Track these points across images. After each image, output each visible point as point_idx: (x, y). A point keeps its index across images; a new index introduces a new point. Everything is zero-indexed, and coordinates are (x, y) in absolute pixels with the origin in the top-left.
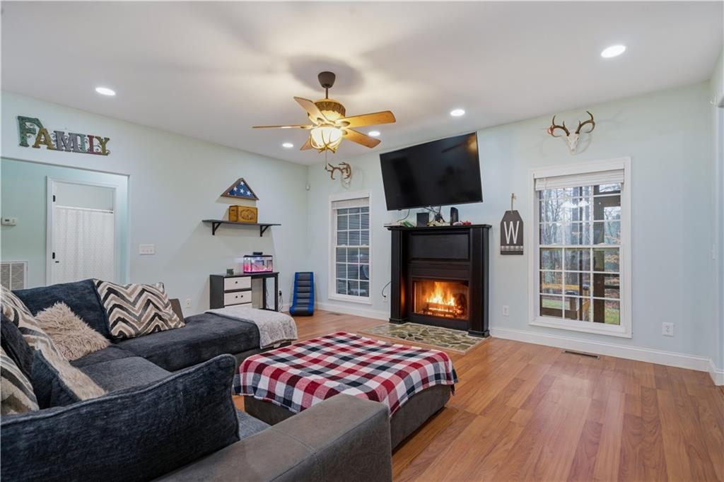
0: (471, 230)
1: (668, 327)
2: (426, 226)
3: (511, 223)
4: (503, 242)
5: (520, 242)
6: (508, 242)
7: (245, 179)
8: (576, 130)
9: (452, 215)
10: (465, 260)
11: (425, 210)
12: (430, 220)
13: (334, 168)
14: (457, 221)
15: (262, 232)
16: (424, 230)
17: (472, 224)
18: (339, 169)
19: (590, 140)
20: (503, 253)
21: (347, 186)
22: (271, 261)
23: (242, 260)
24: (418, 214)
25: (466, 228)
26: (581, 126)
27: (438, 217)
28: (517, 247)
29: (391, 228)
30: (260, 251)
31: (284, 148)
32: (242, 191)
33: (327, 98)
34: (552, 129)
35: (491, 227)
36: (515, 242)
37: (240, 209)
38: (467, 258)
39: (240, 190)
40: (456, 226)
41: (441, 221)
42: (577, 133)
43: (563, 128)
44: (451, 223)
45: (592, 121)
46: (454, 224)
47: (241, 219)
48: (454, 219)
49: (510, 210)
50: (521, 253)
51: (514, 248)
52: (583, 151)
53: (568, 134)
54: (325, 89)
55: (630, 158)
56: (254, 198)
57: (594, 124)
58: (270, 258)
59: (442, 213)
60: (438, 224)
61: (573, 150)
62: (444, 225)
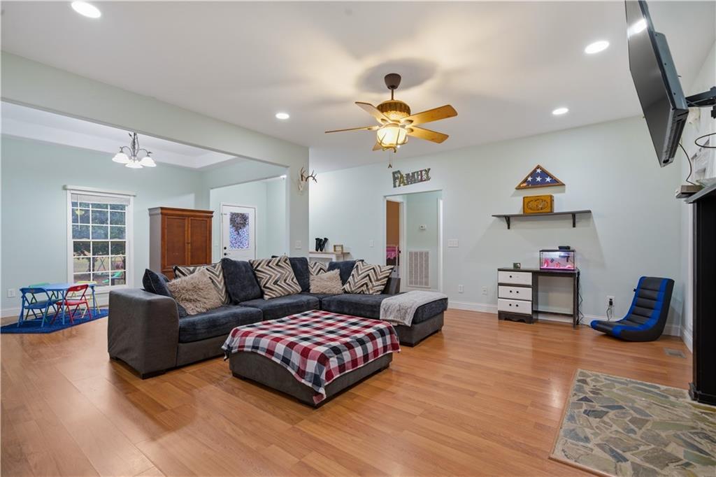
15: (575, 223)
30: (566, 246)
32: (539, 179)
33: (392, 99)
37: (526, 200)
54: (391, 91)
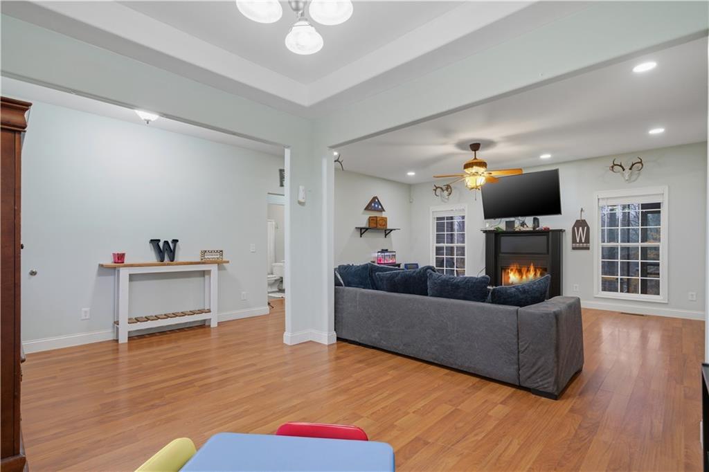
0: (550, 233)
1: (692, 295)
2: (512, 230)
3: (581, 229)
4: (574, 241)
5: (587, 240)
6: (578, 241)
7: (378, 197)
8: (629, 167)
9: (534, 223)
10: (545, 254)
11: (512, 219)
12: (516, 226)
13: (437, 188)
14: (538, 226)
15: (386, 235)
16: (511, 233)
17: (551, 229)
18: (441, 188)
19: (639, 174)
20: (574, 249)
21: (446, 200)
22: (394, 255)
23: (376, 254)
24: (506, 222)
25: (546, 232)
26: (633, 165)
27: (523, 224)
28: (585, 244)
29: (485, 232)
30: (386, 248)
31: (408, 176)
32: (376, 206)
33: (475, 158)
34: (612, 167)
35: (564, 231)
36: (583, 241)
37: (378, 219)
38: (546, 252)
39: (374, 205)
40: (538, 230)
41: (525, 226)
42: (630, 169)
43: (621, 166)
44: (534, 228)
45: (641, 162)
46: (537, 229)
47: (379, 227)
48: (536, 224)
49: (579, 219)
50: (588, 248)
51: (582, 245)
52: (634, 181)
53: (624, 170)
54: (474, 152)
55: (667, 188)
56: (382, 210)
57: (642, 165)
58: (394, 254)
59: (526, 222)
60: (523, 229)
61: (627, 180)
62: (527, 229)
